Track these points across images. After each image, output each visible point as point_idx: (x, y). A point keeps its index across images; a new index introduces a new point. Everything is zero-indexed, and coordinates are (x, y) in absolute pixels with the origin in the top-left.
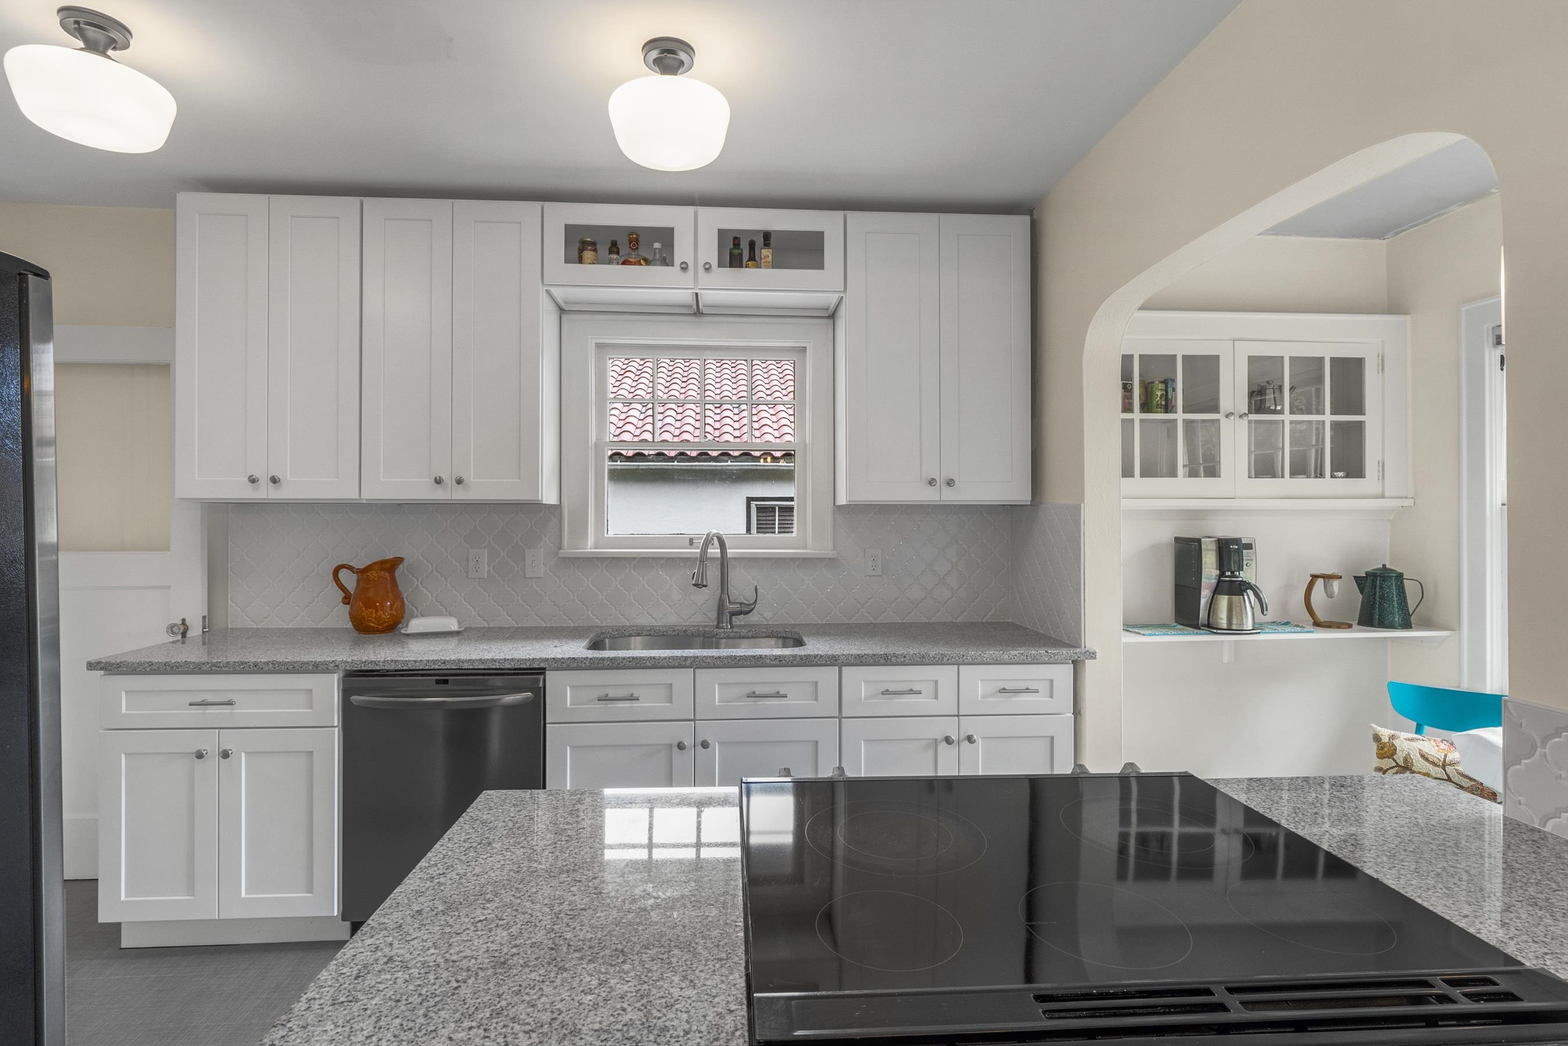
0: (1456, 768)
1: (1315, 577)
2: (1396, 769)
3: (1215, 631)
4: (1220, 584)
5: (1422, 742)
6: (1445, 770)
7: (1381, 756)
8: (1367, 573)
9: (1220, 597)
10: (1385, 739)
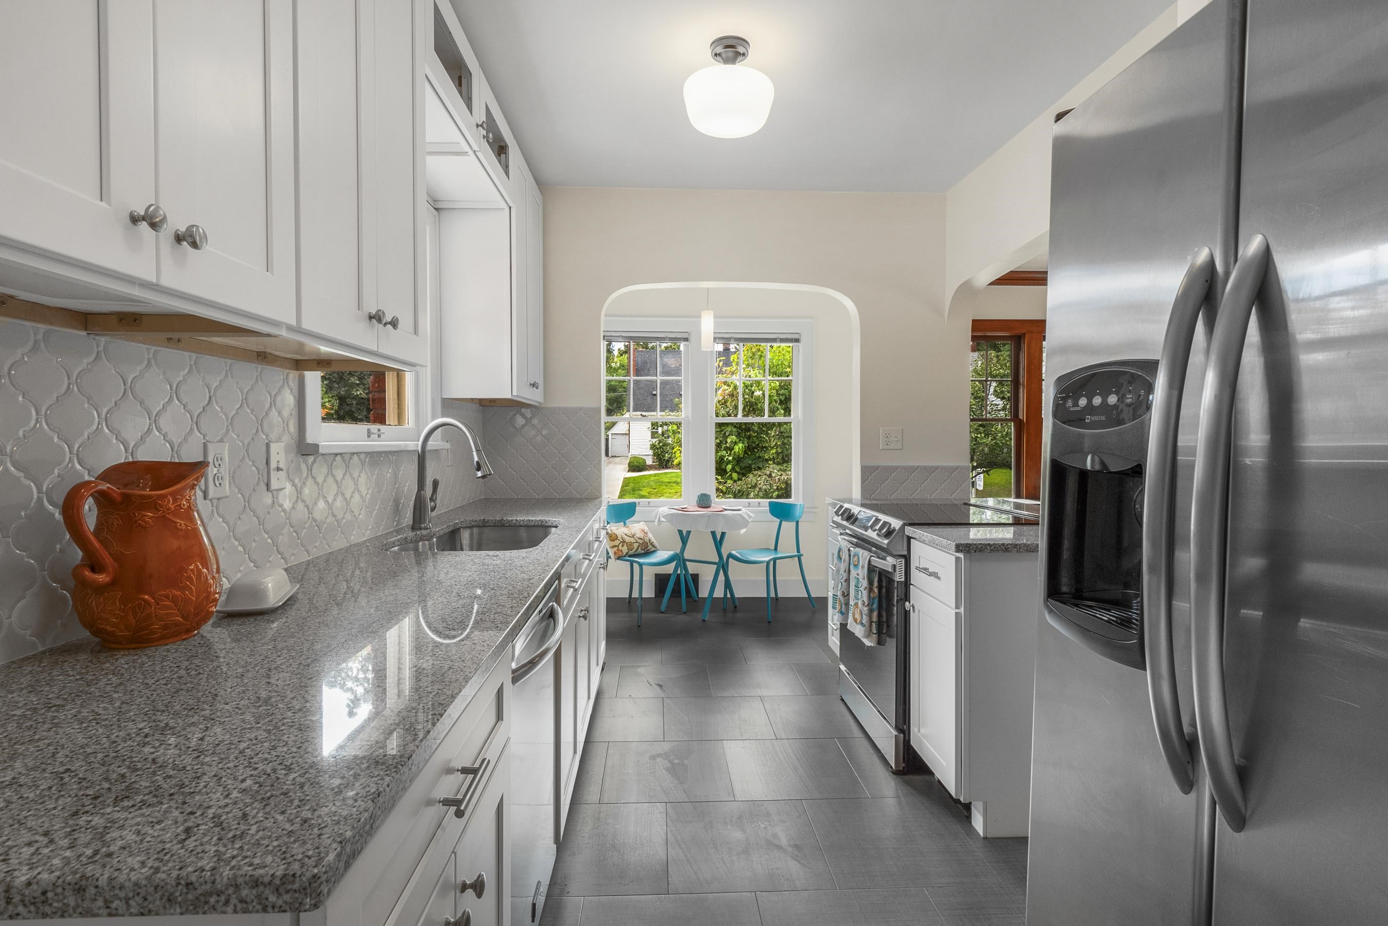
0: (636, 537)
2: (621, 544)
5: (620, 530)
6: (634, 539)
7: (613, 540)
10: (610, 532)
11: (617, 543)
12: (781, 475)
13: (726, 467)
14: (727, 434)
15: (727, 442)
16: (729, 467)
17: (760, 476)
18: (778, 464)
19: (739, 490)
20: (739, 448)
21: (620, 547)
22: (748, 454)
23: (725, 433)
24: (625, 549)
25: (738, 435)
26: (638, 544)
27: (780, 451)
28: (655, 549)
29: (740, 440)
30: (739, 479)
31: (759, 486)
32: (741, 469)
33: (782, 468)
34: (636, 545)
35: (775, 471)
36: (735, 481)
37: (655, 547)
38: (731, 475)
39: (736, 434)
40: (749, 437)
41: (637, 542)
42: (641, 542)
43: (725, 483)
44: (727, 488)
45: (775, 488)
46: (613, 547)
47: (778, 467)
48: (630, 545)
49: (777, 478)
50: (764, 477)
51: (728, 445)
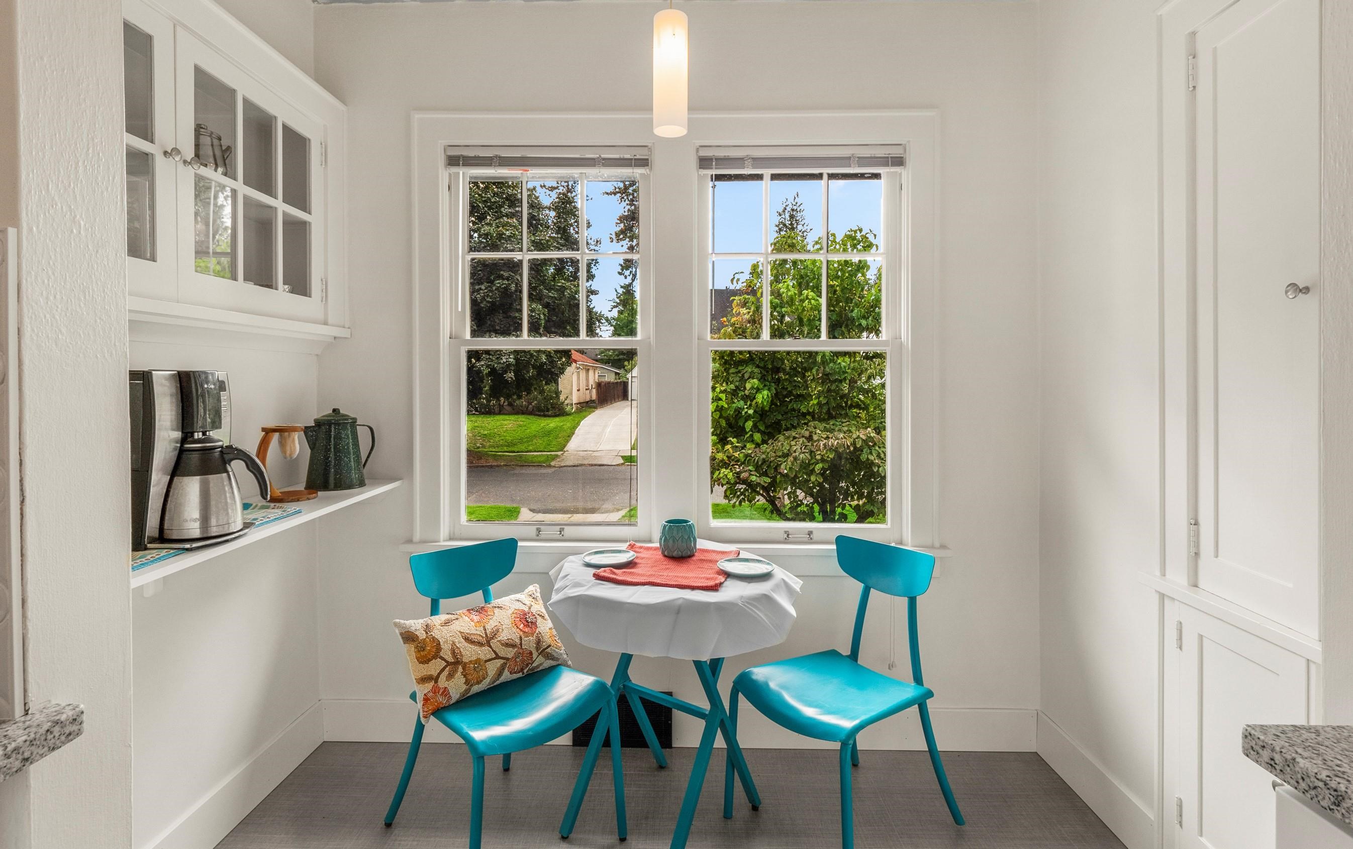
0: (499, 639)
1: (268, 432)
2: (447, 669)
3: (188, 546)
4: (184, 456)
5: (457, 622)
6: (490, 647)
7: (424, 660)
8: (316, 421)
9: (186, 480)
10: (422, 635)
11: (434, 667)
12: (827, 438)
13: (744, 423)
14: (746, 376)
15: (745, 388)
16: (749, 425)
17: (794, 438)
18: (821, 420)
19: (764, 459)
20: (763, 397)
21: (443, 682)
22: (776, 405)
23: (743, 376)
24: (456, 687)
25: (762, 379)
26: (499, 663)
27: (824, 401)
28: (553, 663)
29: (765, 386)
30: (764, 442)
31: (794, 454)
32: (767, 427)
33: (828, 426)
34: (492, 668)
35: (818, 431)
36: (758, 445)
37: (553, 658)
38: (752, 436)
39: (759, 376)
40: (778, 381)
41: (497, 657)
42: (510, 653)
43: (743, 448)
44: (747, 456)
45: (818, 457)
46: (423, 680)
47: (822, 426)
48: (476, 668)
49: (822, 443)
50: (801, 440)
51: (747, 392)
